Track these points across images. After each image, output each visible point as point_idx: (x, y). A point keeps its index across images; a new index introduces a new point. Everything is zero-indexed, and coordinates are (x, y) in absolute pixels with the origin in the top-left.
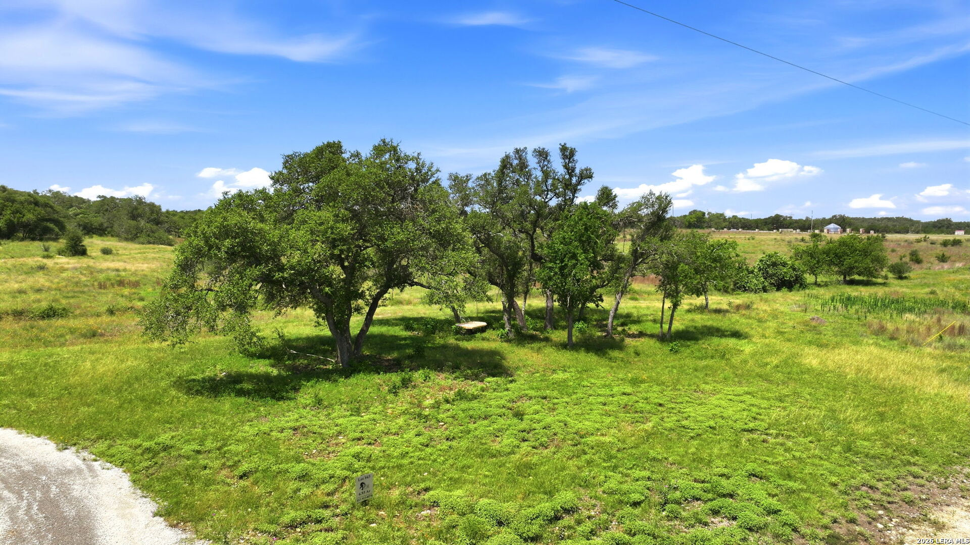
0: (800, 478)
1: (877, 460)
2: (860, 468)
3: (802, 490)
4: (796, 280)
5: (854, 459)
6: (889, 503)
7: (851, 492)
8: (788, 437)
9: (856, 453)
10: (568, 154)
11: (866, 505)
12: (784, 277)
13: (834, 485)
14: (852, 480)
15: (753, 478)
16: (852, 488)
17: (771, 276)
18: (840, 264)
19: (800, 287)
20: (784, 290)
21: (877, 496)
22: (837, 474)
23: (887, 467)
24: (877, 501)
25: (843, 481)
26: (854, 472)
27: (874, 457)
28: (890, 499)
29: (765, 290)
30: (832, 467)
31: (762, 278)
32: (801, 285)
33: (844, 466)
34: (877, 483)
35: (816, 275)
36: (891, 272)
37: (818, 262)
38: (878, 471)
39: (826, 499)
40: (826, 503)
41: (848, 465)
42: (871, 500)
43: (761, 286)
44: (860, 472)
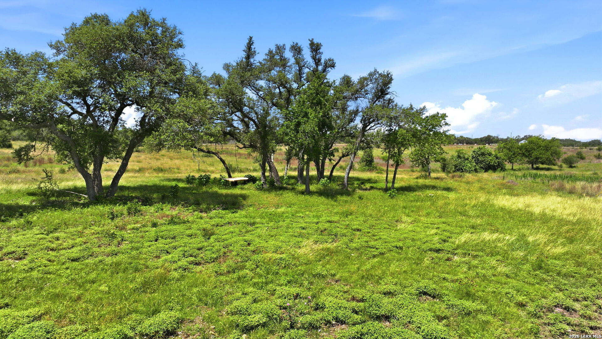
0: (480, 297)
1: (571, 279)
2: (552, 286)
3: (480, 311)
4: (499, 165)
5: (544, 276)
6: (592, 328)
7: (542, 314)
8: (475, 257)
9: (547, 271)
10: (315, 48)
11: (563, 331)
12: (490, 163)
13: (521, 305)
14: (543, 299)
15: (424, 297)
16: (544, 310)
17: (481, 162)
18: (529, 156)
19: (501, 170)
20: (490, 171)
21: (575, 319)
22: (525, 293)
23: (583, 285)
24: (576, 325)
25: (533, 301)
26: (545, 291)
27: (566, 276)
28: (593, 324)
29: (476, 170)
30: (519, 284)
31: (474, 163)
32: (502, 169)
33: (533, 285)
34: (573, 303)
35: (512, 163)
36: (564, 163)
37: (514, 154)
38: (574, 290)
39: (510, 323)
40: (511, 329)
41: (538, 284)
42: (568, 324)
43: (473, 169)
44: (552, 291)
